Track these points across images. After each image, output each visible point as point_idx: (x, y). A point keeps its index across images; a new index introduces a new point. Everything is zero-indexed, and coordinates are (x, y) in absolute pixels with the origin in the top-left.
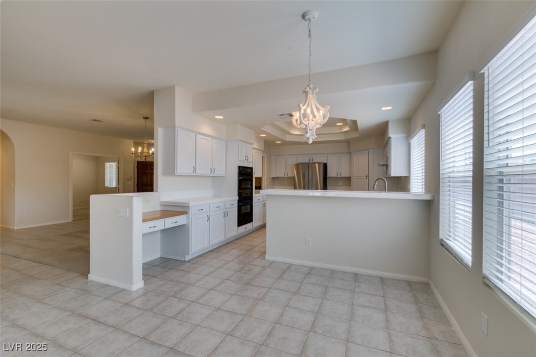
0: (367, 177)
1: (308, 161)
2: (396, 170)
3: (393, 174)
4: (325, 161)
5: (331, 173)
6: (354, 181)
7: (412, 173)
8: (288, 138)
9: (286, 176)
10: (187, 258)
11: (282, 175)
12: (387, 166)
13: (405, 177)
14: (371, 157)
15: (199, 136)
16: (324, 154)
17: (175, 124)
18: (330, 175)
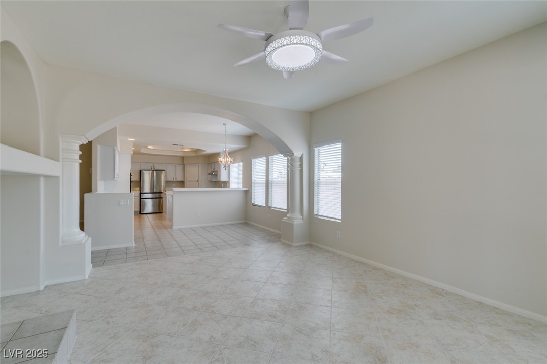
0: (198, 181)
1: (149, 168)
4: (164, 169)
6: (186, 183)
7: (231, 180)
13: (227, 181)
14: (200, 168)
16: (164, 163)
17: (116, 145)
18: (167, 179)
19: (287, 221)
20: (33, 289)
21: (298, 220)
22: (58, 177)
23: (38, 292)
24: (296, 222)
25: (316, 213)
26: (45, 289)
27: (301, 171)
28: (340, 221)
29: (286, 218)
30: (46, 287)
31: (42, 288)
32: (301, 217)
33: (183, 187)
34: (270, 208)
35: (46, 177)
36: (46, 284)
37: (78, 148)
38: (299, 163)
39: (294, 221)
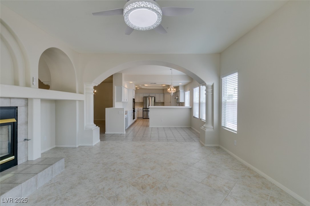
0: (170, 102)
1: (148, 96)
2: (181, 100)
3: (180, 102)
4: (154, 96)
6: (165, 103)
7: (185, 101)
9: (139, 102)
11: (137, 101)
12: (178, 100)
13: (183, 102)
15: (125, 89)
16: (154, 93)
17: (122, 86)
18: (156, 101)
19: (202, 129)
20: (74, 146)
21: (209, 129)
22: (83, 101)
23: (75, 148)
24: (207, 130)
25: (223, 125)
26: (78, 147)
27: (213, 95)
28: (236, 133)
29: (203, 127)
30: (79, 147)
31: (77, 146)
32: (212, 127)
33: (164, 105)
34: (201, 119)
35: (79, 101)
36: (80, 145)
37: (93, 88)
38: (211, 90)
39: (206, 129)
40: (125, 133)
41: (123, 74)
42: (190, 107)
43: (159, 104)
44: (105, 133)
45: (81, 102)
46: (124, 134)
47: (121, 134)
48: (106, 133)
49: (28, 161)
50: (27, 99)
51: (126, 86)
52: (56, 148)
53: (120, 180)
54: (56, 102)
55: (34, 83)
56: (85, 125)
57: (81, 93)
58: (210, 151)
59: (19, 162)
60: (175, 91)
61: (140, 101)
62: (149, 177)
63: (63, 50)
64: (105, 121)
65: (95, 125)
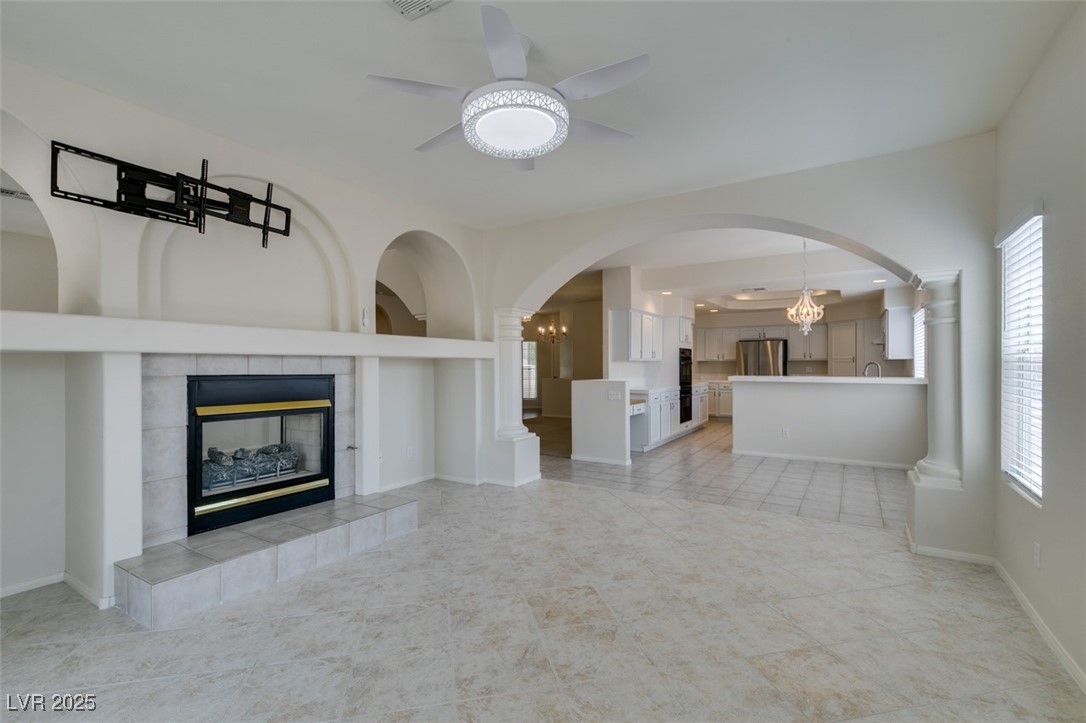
0: (854, 360)
1: (756, 337)
2: (895, 352)
3: (890, 358)
4: (784, 337)
5: (795, 354)
6: (832, 365)
7: (916, 356)
8: (731, 306)
9: (721, 359)
10: (646, 449)
11: (715, 358)
12: (883, 346)
13: (906, 360)
14: (860, 332)
15: (645, 316)
17: (630, 307)
18: (791, 357)
19: (912, 477)
21: (938, 478)
26: (482, 485)
30: (485, 485)
36: (484, 480)
38: (951, 302)
39: (922, 478)
40: (629, 462)
41: (633, 270)
42: (926, 382)
43: (809, 369)
44: (570, 458)
45: (488, 362)
46: (624, 467)
47: (615, 466)
48: (573, 457)
49: (355, 495)
50: (353, 358)
51: (650, 308)
52: (436, 482)
53: (513, 581)
54: (435, 362)
55: (366, 321)
56: (497, 429)
57: (488, 339)
58: (920, 573)
59: (339, 494)
60: (819, 314)
61: (726, 358)
62: (591, 596)
63: (437, 234)
64: (570, 419)
65: (527, 429)
